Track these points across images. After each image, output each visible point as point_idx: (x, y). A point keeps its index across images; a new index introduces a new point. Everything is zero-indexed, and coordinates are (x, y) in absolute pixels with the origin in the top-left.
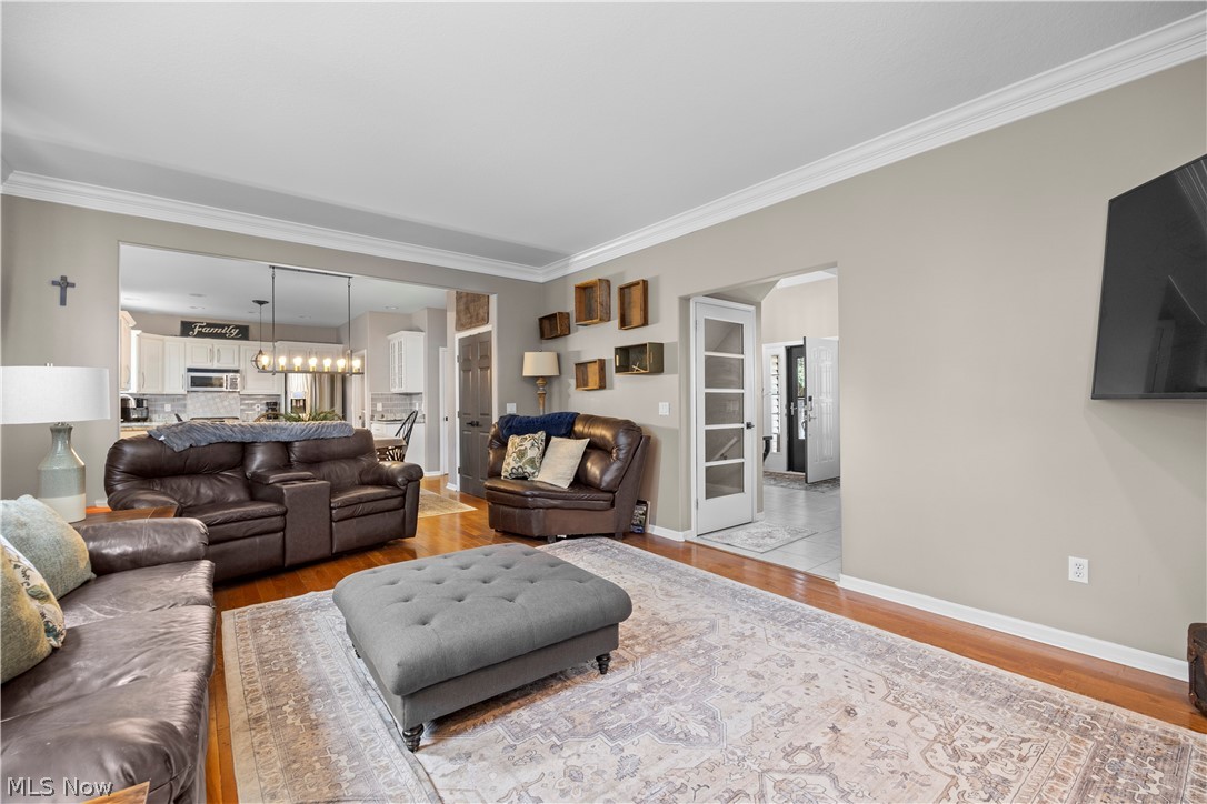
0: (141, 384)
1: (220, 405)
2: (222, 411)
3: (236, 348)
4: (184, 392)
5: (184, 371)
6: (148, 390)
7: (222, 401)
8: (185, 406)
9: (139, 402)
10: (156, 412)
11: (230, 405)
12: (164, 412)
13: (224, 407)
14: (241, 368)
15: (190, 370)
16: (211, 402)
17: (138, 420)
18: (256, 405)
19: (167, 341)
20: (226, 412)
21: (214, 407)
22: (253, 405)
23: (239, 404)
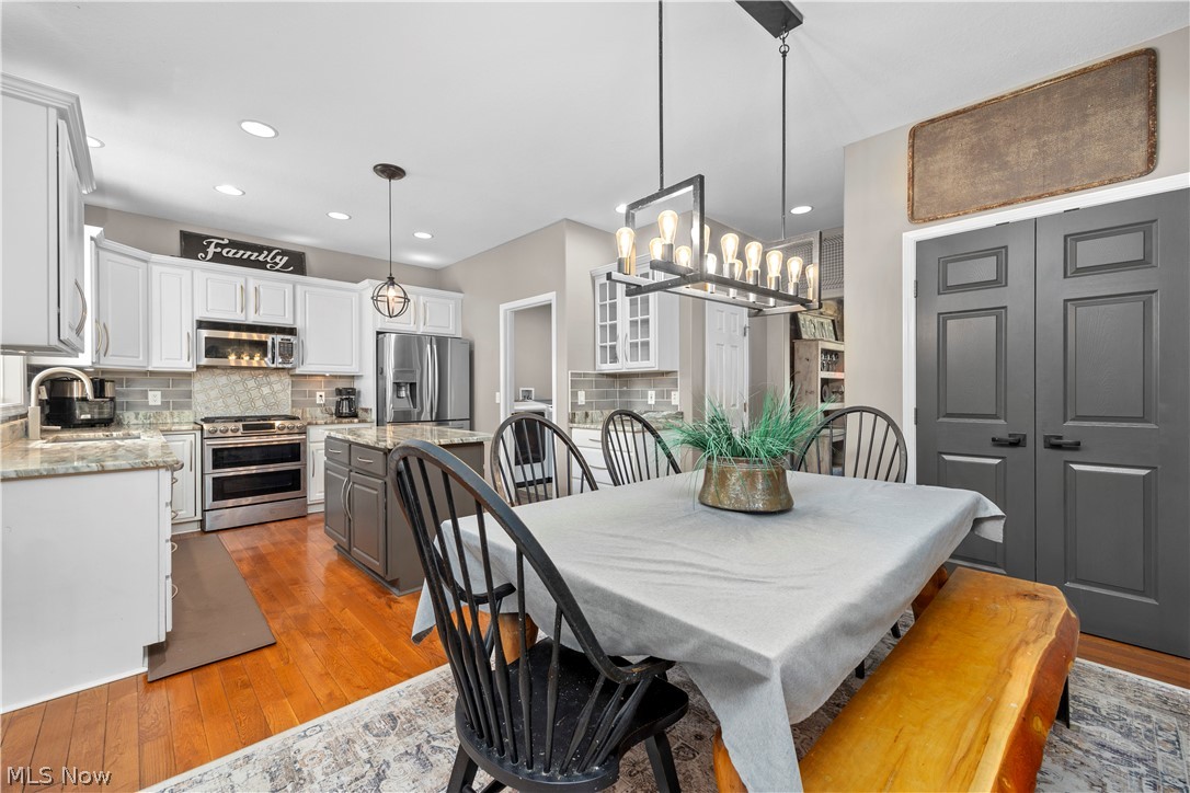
0: (102, 349)
1: (254, 393)
2: (259, 403)
3: (288, 289)
4: (189, 366)
5: (188, 326)
6: (111, 362)
7: (259, 387)
8: (189, 395)
9: (99, 387)
10: (129, 407)
11: (274, 393)
12: (147, 406)
13: (263, 397)
14: (298, 325)
15: (202, 324)
16: (239, 388)
17: (90, 424)
18: (318, 394)
19: (156, 263)
20: (267, 406)
21: (244, 397)
22: (312, 394)
23: (289, 392)
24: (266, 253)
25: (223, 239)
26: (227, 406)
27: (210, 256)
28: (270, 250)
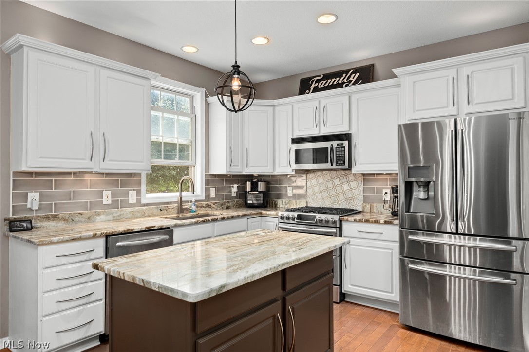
2: (342, 197)
3: (345, 101)
4: (291, 171)
7: (341, 184)
10: (281, 196)
11: (351, 190)
12: (287, 197)
13: (344, 193)
14: (353, 131)
15: (293, 141)
16: (330, 185)
18: (384, 191)
19: (278, 105)
20: (347, 200)
21: (333, 192)
22: (379, 191)
23: (362, 189)
24: (344, 75)
25: (320, 76)
26: (323, 199)
27: (311, 90)
28: (347, 72)
